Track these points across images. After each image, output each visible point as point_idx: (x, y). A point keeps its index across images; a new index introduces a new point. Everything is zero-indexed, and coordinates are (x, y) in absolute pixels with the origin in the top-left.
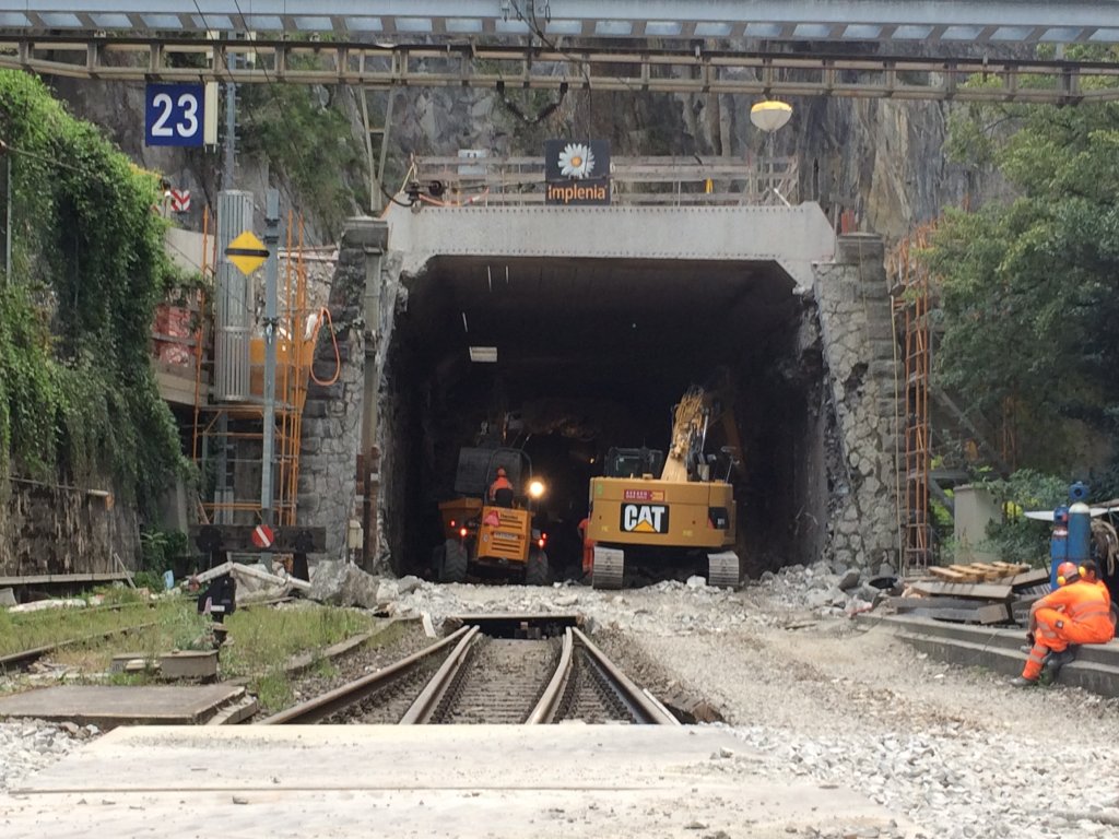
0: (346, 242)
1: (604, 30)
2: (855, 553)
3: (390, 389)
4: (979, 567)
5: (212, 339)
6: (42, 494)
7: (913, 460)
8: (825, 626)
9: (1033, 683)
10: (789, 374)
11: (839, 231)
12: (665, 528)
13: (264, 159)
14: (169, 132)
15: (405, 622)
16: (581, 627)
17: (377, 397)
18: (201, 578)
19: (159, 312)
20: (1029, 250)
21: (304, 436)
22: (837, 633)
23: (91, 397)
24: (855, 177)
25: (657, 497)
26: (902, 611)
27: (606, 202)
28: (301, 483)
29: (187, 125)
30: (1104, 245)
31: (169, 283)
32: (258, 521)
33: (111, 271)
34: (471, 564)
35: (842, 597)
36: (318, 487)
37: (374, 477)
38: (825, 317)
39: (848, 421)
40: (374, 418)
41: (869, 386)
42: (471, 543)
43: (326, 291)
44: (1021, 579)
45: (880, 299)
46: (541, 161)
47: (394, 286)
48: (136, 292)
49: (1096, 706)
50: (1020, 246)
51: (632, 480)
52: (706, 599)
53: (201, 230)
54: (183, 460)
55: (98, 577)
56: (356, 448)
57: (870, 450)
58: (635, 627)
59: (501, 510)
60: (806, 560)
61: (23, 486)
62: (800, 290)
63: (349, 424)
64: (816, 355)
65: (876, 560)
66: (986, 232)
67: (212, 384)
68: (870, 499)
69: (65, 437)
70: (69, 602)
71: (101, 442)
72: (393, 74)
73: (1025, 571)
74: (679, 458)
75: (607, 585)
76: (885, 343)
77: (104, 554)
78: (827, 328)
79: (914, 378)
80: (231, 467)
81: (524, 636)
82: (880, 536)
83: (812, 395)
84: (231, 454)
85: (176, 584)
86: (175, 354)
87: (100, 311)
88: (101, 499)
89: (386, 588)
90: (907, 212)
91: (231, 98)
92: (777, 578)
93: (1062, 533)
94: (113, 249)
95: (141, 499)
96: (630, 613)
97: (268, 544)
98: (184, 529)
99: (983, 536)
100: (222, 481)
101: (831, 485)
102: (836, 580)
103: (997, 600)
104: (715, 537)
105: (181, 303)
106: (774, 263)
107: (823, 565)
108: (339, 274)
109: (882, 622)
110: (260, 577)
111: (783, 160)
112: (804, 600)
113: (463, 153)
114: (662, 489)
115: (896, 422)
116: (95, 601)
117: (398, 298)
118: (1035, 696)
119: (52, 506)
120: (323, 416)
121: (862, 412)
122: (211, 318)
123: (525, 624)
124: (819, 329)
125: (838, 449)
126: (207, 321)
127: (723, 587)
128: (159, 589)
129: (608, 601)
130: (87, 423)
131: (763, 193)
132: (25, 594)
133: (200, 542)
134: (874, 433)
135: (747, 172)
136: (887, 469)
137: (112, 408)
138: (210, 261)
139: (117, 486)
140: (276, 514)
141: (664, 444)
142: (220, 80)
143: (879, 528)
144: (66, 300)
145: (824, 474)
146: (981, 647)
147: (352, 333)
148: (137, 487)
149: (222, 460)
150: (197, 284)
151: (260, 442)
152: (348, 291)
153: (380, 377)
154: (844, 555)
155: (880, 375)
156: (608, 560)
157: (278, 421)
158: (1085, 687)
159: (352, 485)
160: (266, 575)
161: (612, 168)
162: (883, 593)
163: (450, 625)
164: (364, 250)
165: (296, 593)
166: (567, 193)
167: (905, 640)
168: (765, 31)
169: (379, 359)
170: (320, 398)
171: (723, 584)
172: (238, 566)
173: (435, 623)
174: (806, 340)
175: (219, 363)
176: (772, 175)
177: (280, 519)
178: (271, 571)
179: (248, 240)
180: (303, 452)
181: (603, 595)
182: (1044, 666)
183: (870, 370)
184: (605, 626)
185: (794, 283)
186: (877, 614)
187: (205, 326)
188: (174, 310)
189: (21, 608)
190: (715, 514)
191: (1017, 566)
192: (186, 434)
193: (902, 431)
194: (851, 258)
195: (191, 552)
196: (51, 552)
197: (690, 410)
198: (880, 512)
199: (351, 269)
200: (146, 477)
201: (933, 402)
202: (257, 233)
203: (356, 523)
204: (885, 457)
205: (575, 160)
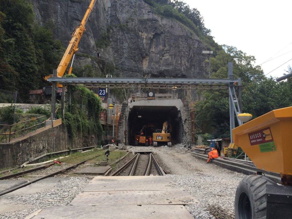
0: (123, 104)
1: (154, 82)
2: (186, 142)
3: (128, 122)
4: (201, 146)
5: (107, 116)
6: (86, 137)
7: (193, 131)
8: (182, 152)
9: (208, 163)
10: (177, 120)
11: (183, 103)
12: (162, 139)
13: (113, 93)
14: (102, 94)
15: (130, 152)
16: (152, 153)
17: (127, 123)
18: (105, 146)
19: (100, 113)
20: (206, 106)
21: (118, 128)
22: (184, 154)
23: (92, 125)
24: (185, 94)
25: (161, 135)
26: (192, 151)
27: (155, 99)
28: (118, 134)
29: (104, 93)
30: (216, 106)
31: (101, 110)
32: (112, 139)
33: (94, 109)
34: (138, 143)
35: (184, 148)
36: (120, 134)
37: (126, 133)
38: (181, 113)
39: (185, 126)
40: (126, 126)
41: (187, 122)
42: (138, 141)
43: (121, 110)
44: (206, 148)
45: (188, 111)
46: (147, 94)
47: (129, 110)
48: (97, 111)
49: (216, 167)
50: (205, 106)
51: (158, 133)
52: (167, 148)
53: (105, 103)
54: (103, 131)
55: (93, 147)
56: (124, 130)
57: (187, 129)
58: (159, 153)
59: (142, 137)
60: (180, 143)
61: (84, 136)
62: (178, 110)
63: (123, 127)
64: (180, 118)
65: (188, 143)
66: (201, 103)
67: (107, 122)
68: (187, 136)
69: (89, 130)
70: (89, 151)
71: (93, 130)
72: (129, 87)
73: (207, 147)
74: (164, 130)
75: (155, 146)
76: (189, 116)
77: (93, 144)
78: (182, 115)
79: (192, 121)
80: (109, 132)
81: (145, 154)
82: (189, 140)
83: (180, 123)
84: (109, 130)
85: (102, 147)
86: (102, 118)
87: (93, 114)
88: (93, 137)
89: (128, 147)
90: (191, 99)
91: (109, 90)
92: (176, 145)
93: (211, 143)
94: (95, 106)
95: (98, 136)
96: (158, 151)
97: (113, 142)
98: (103, 140)
99: (202, 142)
100: (108, 134)
101: (183, 134)
102: (183, 146)
103: (204, 151)
104: (168, 140)
105: (103, 112)
106: (175, 107)
107: (182, 144)
108: (122, 108)
109: (189, 152)
110: (112, 146)
111: (176, 94)
112: (179, 148)
113: (137, 93)
114: (162, 134)
115: (190, 126)
116: (92, 150)
117: (129, 111)
118: (209, 165)
119: (87, 138)
120: (120, 126)
121: (186, 125)
122: (107, 114)
123: (145, 153)
124: (181, 114)
125: (183, 129)
126: (106, 114)
127: (169, 147)
128: (100, 148)
129: (155, 149)
130: (91, 128)
131: (174, 98)
132: (84, 150)
133: (105, 142)
134: (188, 127)
135: (172, 95)
136: (189, 132)
137: (94, 125)
138: (106, 107)
139: (95, 135)
140: (114, 138)
141: (162, 128)
142: (108, 88)
143: (188, 139)
144: (89, 112)
145: (182, 132)
146: (202, 157)
147: (124, 115)
148: (98, 135)
149: (108, 131)
150: (105, 110)
151: (112, 129)
152: (123, 110)
153: (127, 121)
154: (184, 142)
155: (188, 120)
156: (155, 143)
157: (115, 126)
158: (215, 164)
159: (124, 134)
160: (113, 146)
161: (155, 95)
162: (189, 148)
163: (136, 153)
164: (125, 106)
165: (117, 148)
166: (150, 98)
167: (192, 155)
168: (174, 82)
169: (127, 119)
170: (120, 123)
171: (169, 146)
172: (110, 145)
173: (134, 152)
174: (179, 116)
175: (108, 119)
176: (175, 96)
177: (115, 139)
178: (114, 145)
179: (111, 105)
180: (118, 130)
181: (155, 148)
182: (210, 160)
183: (187, 119)
184: (155, 153)
185: (178, 109)
186: (188, 151)
187: (106, 115)
188: (102, 113)
189: (83, 152)
190: (168, 137)
191: (206, 146)
192: (103, 128)
193: (191, 127)
194: (185, 106)
195: (104, 143)
196: (87, 144)
197: (165, 124)
198: (189, 137)
199: (124, 108)
200: (99, 134)
201: (195, 124)
202: (112, 104)
203: (124, 139)
204: (189, 130)
205: (151, 94)
